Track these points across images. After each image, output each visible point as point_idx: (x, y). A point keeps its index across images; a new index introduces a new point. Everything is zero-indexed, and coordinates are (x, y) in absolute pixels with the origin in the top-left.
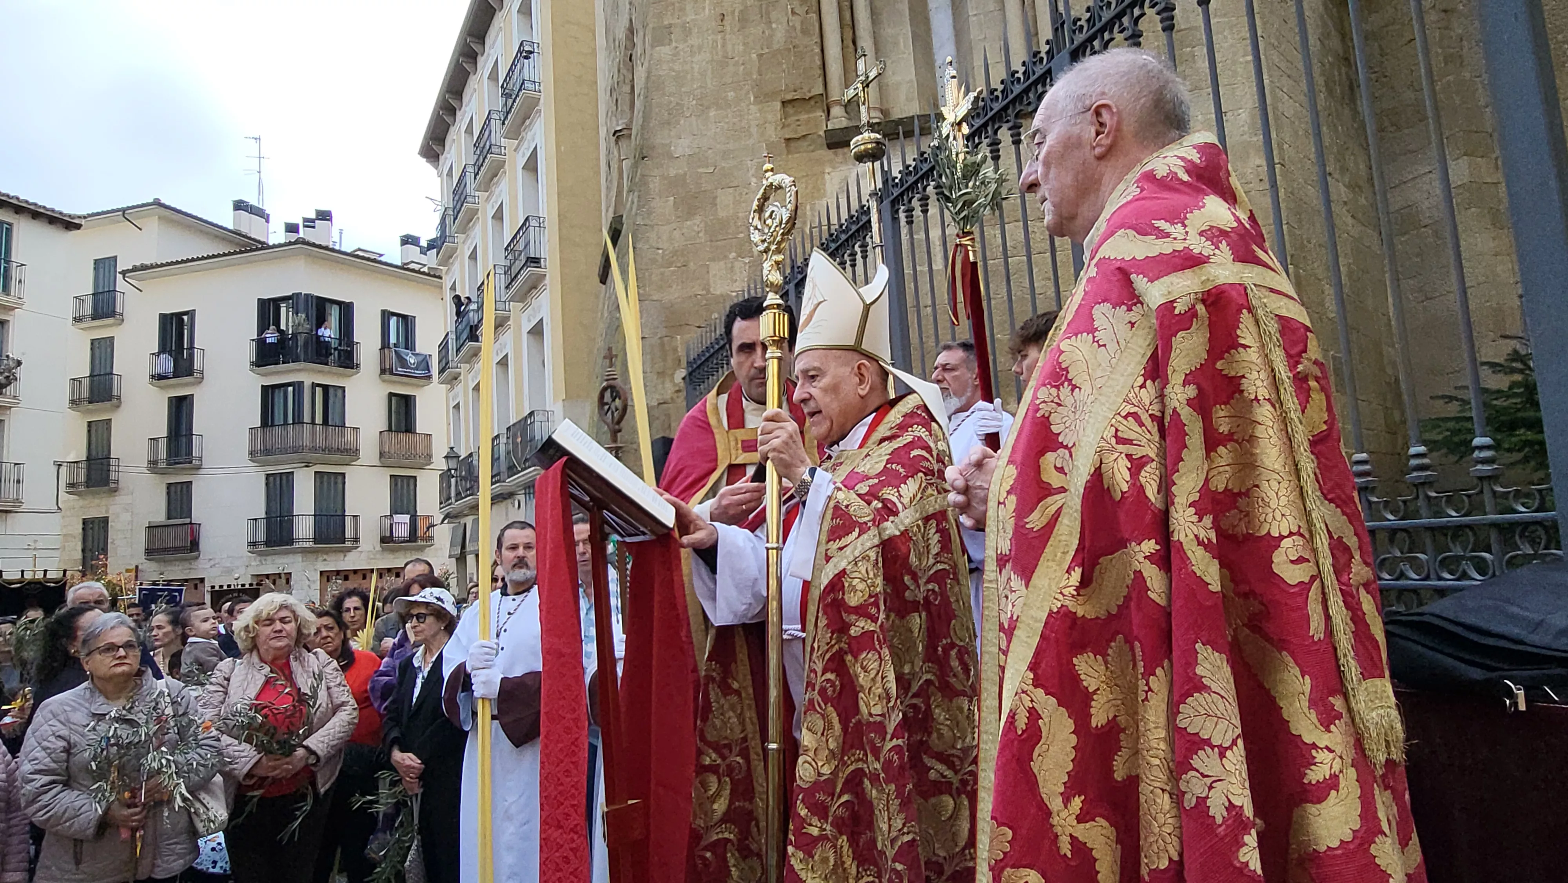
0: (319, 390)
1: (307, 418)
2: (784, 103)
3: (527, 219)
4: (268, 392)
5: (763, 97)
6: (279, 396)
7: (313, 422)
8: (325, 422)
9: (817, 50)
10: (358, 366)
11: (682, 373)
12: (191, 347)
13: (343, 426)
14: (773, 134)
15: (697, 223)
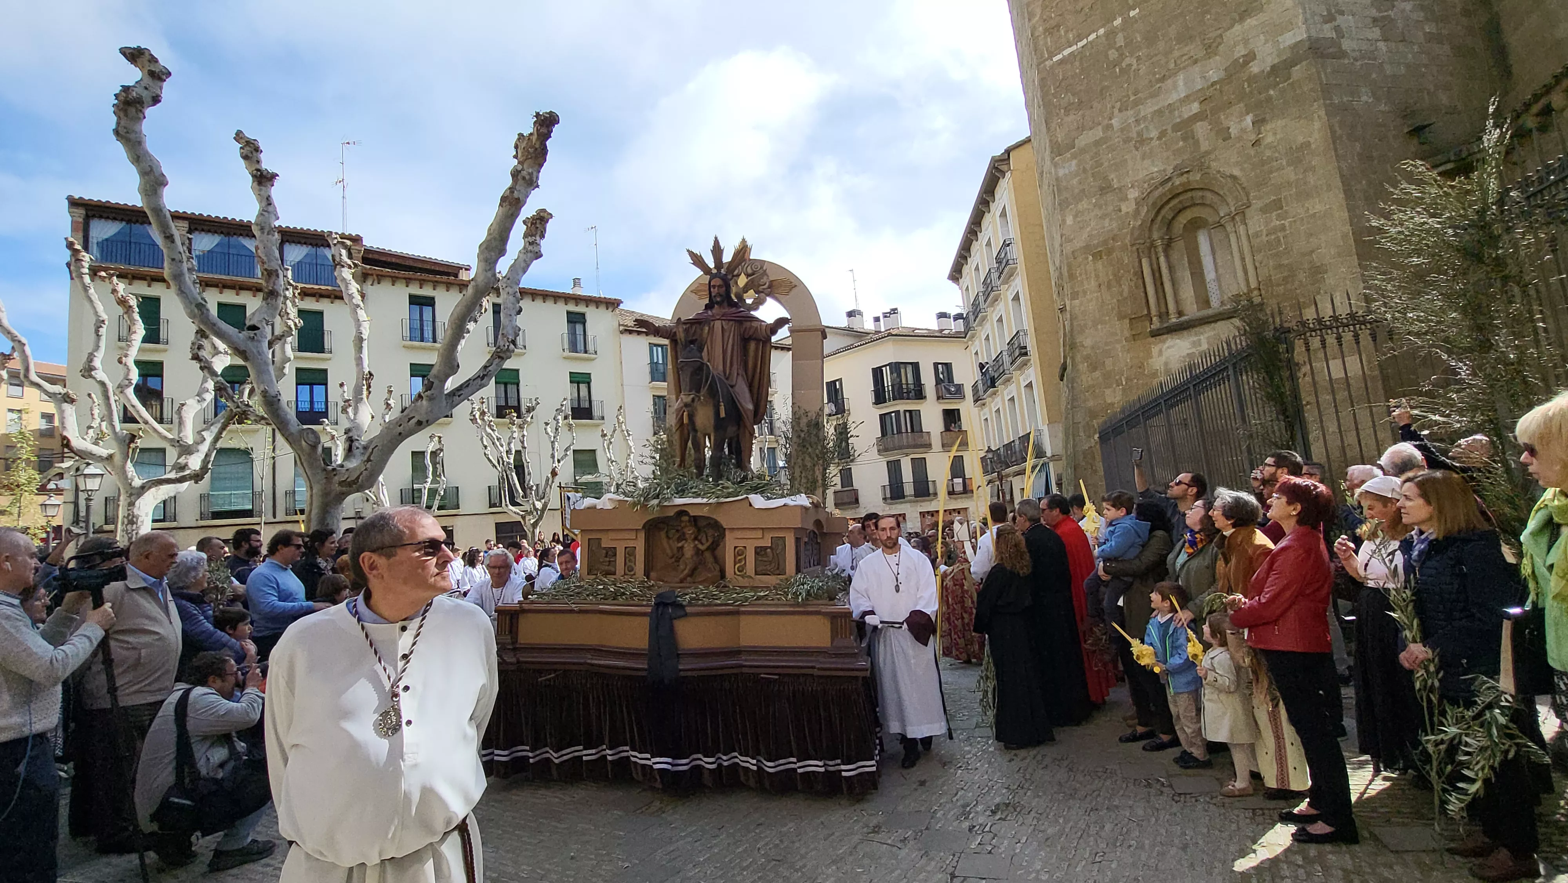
0: (908, 414)
1: (904, 430)
2: (1131, 319)
3: (1018, 332)
4: (882, 417)
5: (1121, 317)
6: (888, 418)
7: (907, 432)
8: (913, 430)
9: (1143, 295)
10: (925, 397)
11: (1096, 436)
12: (843, 398)
13: (921, 431)
14: (1127, 333)
15: (1097, 374)
